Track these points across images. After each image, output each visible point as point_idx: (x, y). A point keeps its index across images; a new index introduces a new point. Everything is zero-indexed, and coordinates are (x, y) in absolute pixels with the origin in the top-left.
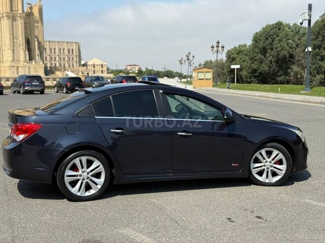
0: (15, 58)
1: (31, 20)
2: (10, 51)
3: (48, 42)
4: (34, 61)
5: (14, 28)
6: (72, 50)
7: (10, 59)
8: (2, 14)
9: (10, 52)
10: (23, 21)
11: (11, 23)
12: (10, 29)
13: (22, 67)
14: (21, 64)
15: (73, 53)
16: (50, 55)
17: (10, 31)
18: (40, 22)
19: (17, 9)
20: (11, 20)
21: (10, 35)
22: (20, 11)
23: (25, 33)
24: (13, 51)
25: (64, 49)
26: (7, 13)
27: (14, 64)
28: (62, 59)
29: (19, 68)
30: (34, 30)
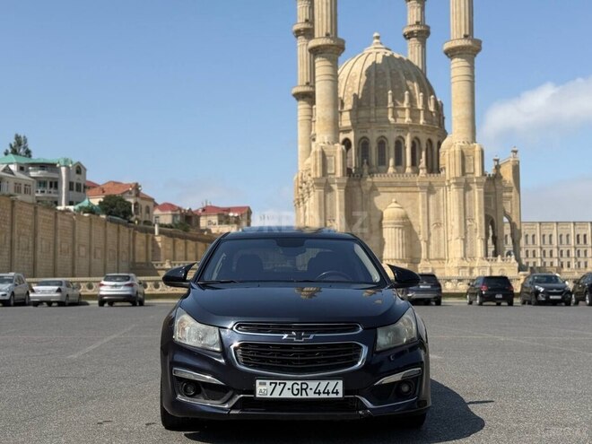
0: (468, 252)
1: (497, 187)
2: (459, 240)
3: (538, 225)
4: (499, 257)
5: (467, 202)
6: (585, 236)
7: (460, 254)
8: (449, 181)
9: (459, 242)
10: (482, 190)
11: (462, 195)
12: (460, 205)
13: (479, 268)
14: (478, 262)
15: (585, 242)
16: (541, 248)
17: (460, 208)
18: (514, 189)
19: (472, 171)
20: (462, 190)
21: (460, 214)
22: (478, 174)
23: (486, 210)
24: (465, 241)
25: (568, 236)
26: (456, 178)
27: (465, 263)
28: (565, 253)
29: (474, 271)
30: (501, 203)
